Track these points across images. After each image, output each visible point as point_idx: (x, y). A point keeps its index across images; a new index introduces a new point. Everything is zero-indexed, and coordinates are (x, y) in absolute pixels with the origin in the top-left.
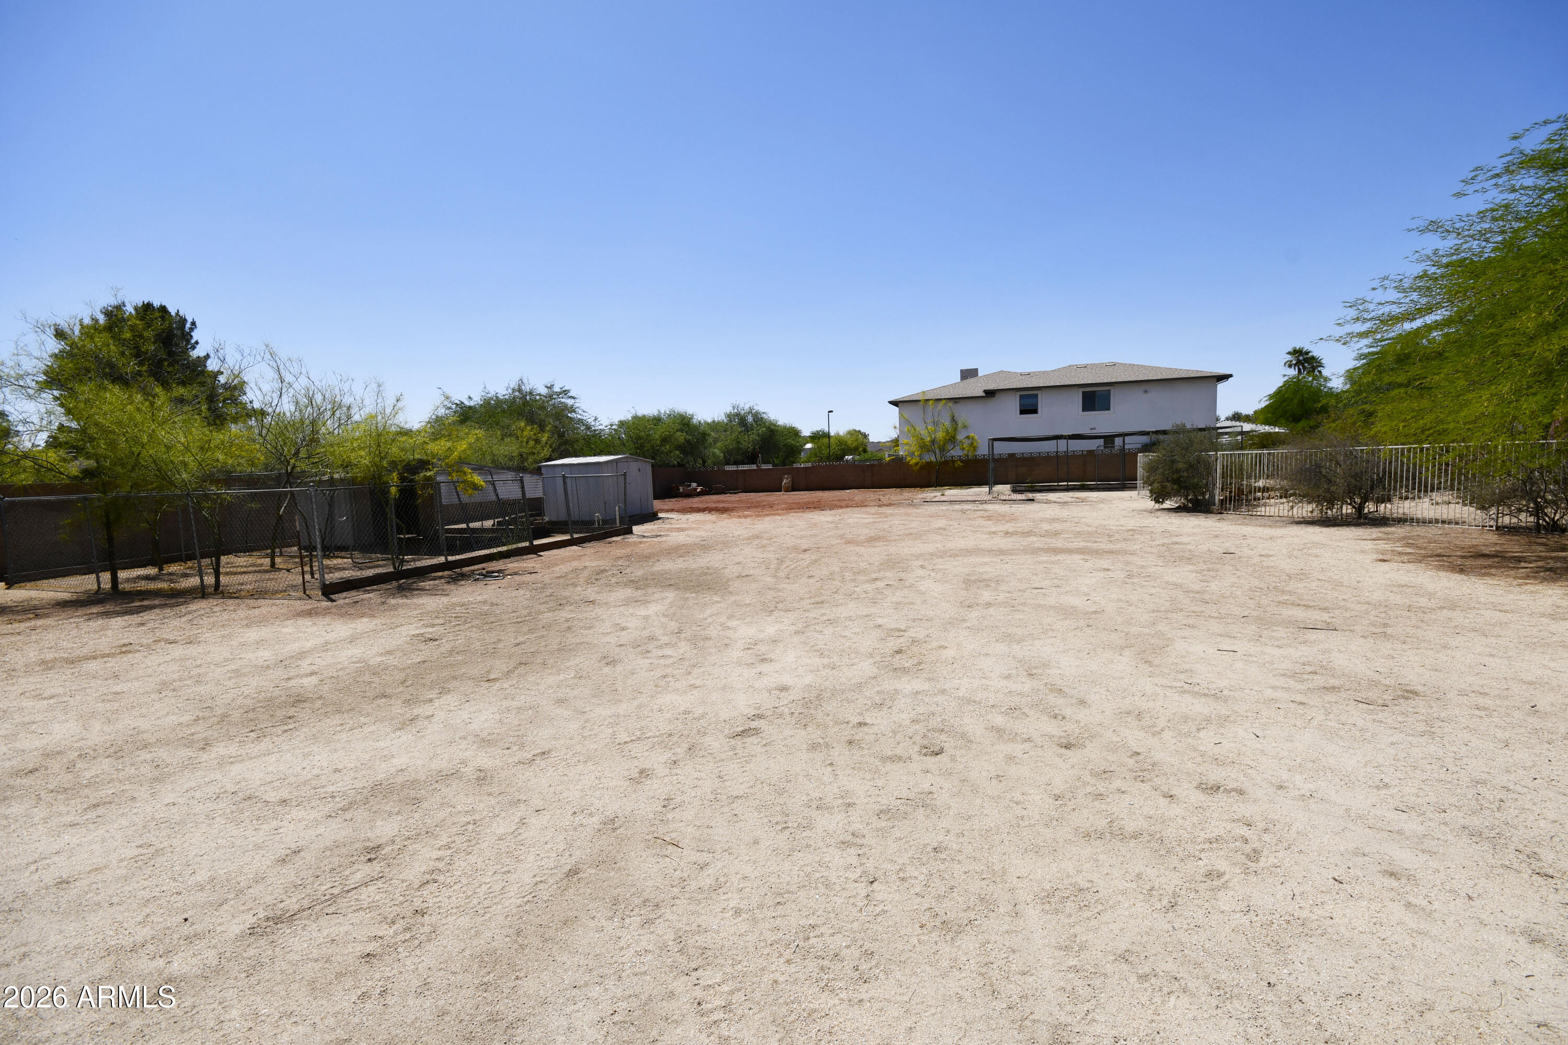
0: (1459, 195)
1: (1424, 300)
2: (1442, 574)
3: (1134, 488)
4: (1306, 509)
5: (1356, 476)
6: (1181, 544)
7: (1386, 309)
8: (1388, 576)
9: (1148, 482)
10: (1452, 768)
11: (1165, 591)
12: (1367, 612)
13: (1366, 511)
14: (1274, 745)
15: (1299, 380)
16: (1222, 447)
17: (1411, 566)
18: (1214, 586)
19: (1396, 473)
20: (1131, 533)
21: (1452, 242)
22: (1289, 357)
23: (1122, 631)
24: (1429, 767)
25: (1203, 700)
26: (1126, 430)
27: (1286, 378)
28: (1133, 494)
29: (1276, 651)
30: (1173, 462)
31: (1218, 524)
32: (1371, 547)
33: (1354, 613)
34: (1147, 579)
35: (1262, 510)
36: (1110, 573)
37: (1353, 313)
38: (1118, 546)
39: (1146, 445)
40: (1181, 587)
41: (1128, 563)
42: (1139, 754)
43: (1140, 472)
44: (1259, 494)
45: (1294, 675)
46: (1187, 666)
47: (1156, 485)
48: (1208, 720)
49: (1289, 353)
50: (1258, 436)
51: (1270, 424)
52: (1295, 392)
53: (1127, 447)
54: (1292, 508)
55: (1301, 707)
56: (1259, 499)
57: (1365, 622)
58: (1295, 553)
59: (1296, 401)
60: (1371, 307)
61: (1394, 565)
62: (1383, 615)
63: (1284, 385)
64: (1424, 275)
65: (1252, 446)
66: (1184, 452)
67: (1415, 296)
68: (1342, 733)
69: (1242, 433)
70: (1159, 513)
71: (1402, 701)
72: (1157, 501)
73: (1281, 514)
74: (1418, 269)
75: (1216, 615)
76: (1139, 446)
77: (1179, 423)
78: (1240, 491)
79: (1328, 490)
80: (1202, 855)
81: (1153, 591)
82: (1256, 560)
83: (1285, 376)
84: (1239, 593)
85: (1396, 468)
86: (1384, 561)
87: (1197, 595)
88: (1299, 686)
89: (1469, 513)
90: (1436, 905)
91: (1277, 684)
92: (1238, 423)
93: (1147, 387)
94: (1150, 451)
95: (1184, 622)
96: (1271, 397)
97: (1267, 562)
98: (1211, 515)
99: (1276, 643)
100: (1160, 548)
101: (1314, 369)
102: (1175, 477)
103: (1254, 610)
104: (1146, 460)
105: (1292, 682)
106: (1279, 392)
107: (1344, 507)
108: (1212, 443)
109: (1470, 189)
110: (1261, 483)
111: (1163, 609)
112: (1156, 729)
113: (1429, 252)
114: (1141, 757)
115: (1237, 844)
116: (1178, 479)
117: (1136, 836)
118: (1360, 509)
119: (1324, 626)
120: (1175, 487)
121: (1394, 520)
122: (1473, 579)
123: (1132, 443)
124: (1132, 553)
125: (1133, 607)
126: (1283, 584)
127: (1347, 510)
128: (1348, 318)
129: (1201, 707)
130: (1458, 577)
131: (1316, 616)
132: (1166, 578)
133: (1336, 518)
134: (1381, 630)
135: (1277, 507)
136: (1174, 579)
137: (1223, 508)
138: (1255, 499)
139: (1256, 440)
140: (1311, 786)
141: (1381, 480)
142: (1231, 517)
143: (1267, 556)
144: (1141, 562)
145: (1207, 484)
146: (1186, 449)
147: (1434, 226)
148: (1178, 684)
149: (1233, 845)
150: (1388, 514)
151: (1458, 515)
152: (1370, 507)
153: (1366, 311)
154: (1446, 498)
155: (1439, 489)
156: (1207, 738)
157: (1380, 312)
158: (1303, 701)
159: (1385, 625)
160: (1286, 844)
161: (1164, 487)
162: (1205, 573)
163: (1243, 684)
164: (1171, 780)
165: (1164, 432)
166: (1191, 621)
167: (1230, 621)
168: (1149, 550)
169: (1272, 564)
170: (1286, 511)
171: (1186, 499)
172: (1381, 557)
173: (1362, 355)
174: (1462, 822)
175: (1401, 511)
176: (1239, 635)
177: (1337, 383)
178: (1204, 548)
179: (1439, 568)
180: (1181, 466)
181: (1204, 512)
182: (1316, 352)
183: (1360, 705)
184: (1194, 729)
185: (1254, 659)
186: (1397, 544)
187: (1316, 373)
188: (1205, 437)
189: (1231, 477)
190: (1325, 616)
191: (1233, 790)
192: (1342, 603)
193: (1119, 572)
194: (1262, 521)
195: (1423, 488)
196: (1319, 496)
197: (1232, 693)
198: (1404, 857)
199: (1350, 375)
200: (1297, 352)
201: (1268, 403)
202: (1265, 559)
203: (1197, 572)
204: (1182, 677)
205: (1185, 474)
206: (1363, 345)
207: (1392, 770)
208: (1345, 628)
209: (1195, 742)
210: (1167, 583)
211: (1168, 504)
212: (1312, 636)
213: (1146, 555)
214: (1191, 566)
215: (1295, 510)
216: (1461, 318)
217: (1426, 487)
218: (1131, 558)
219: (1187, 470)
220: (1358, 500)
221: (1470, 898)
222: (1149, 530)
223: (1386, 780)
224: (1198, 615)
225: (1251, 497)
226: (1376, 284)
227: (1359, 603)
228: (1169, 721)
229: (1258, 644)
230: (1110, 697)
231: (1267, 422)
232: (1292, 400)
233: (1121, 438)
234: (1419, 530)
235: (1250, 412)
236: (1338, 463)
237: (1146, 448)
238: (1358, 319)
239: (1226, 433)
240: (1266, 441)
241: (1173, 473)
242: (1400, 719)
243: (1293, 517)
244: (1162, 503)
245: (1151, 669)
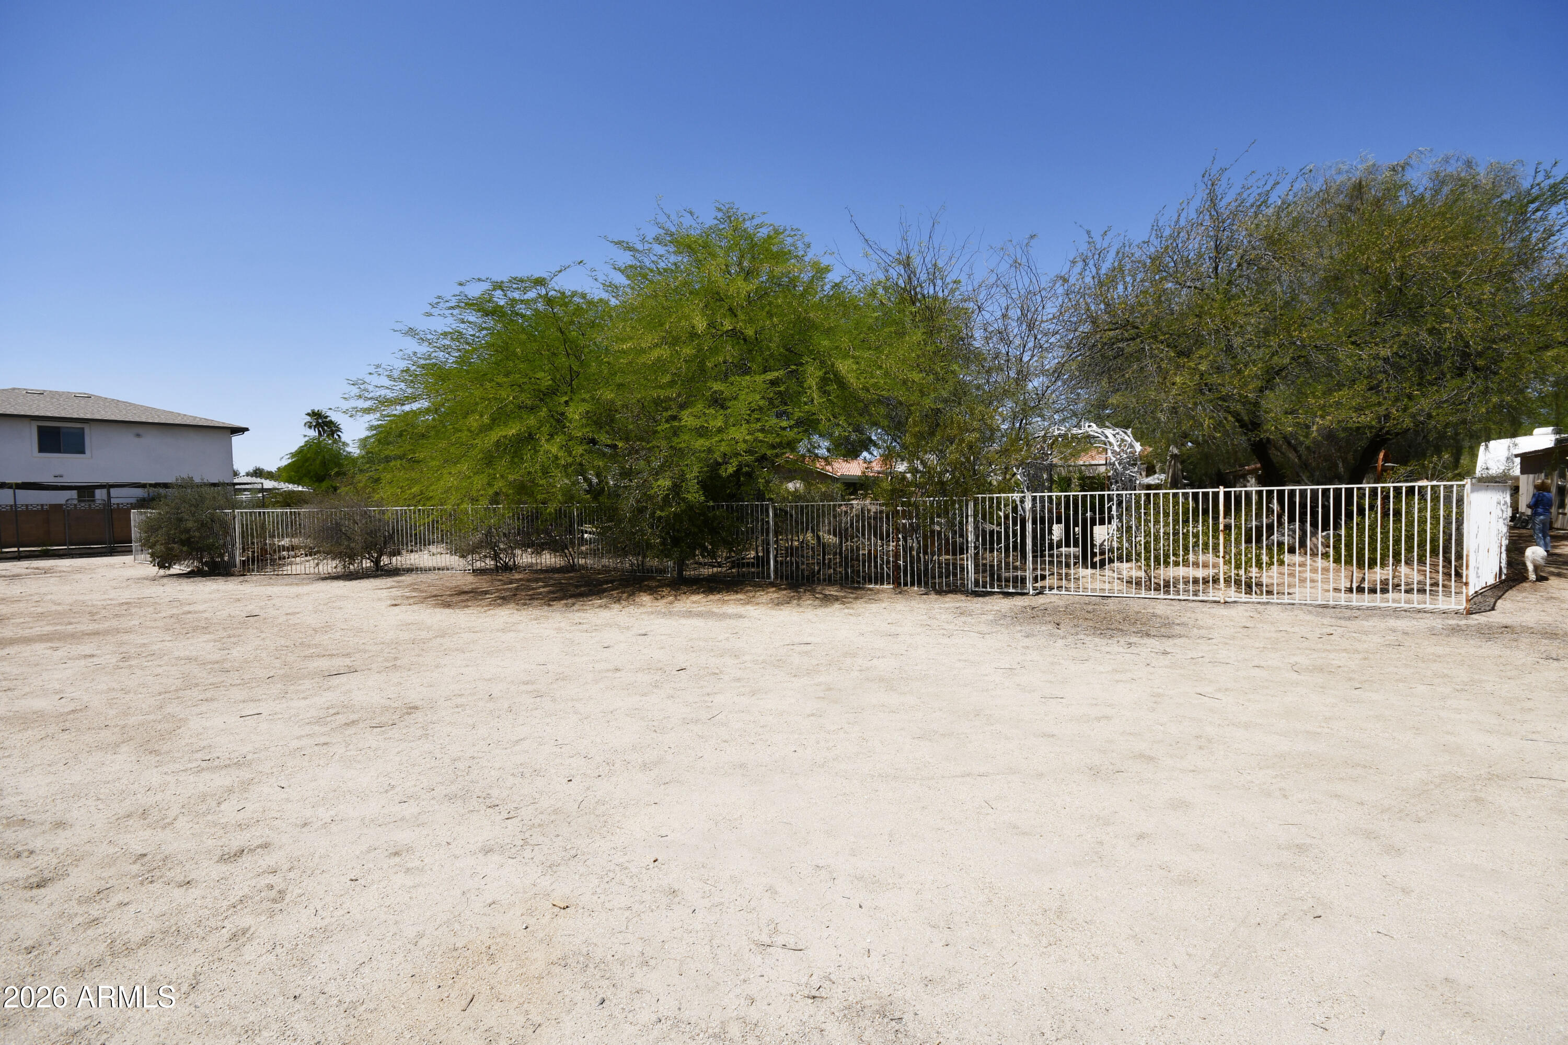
0: (429, 315)
1: (410, 391)
2: (438, 610)
3: (129, 552)
4: (330, 566)
5: (370, 534)
6: (196, 612)
7: (383, 392)
8: (398, 618)
9: (147, 544)
10: (439, 756)
11: (175, 668)
12: (382, 651)
13: (382, 563)
14: (299, 789)
15: (319, 442)
16: (239, 505)
17: (415, 607)
18: (236, 653)
19: (402, 530)
20: (125, 607)
21: (423, 349)
22: (308, 419)
23: (117, 726)
24: (424, 761)
25: (223, 772)
26: (111, 481)
27: (307, 439)
28: (128, 559)
29: (303, 703)
30: (180, 520)
31: (241, 587)
32: (386, 594)
33: (371, 654)
34: (149, 658)
35: (288, 569)
36: (95, 659)
37: (355, 391)
38: (106, 625)
39: (143, 500)
40: (196, 660)
41: (121, 644)
42: (145, 855)
43: (135, 533)
44: (285, 553)
45: (319, 721)
46: (205, 743)
47: (158, 547)
48: (230, 791)
49: (308, 414)
50: (281, 494)
51: (293, 482)
52: (317, 453)
53: (113, 501)
54: (317, 565)
55: (325, 747)
56: (284, 558)
57: (380, 659)
58: (320, 608)
59: (318, 462)
60: (371, 388)
61: (403, 608)
62: (394, 651)
63: (306, 445)
64: (407, 371)
65: (274, 505)
66: (193, 509)
67: (403, 385)
68: (359, 758)
69: (262, 490)
70: (165, 580)
71: (406, 717)
72: (162, 566)
73: (307, 572)
74: (403, 365)
75: (239, 682)
76: (133, 501)
77: (185, 476)
78: (264, 551)
79: (348, 547)
80: (226, 923)
81: (159, 670)
82: (282, 619)
83: (305, 436)
84: (264, 655)
85: (402, 526)
86: (396, 605)
87: (216, 666)
88: (324, 729)
89: (454, 560)
90: (426, 861)
91: (303, 733)
92: (258, 480)
93: (140, 430)
94: (148, 508)
95: (200, 697)
96: (293, 455)
97: (294, 620)
98: (232, 578)
99: (302, 696)
100: (166, 620)
101: (332, 433)
102: (183, 537)
103: (280, 669)
104: (143, 517)
105: (317, 728)
106: (300, 451)
107: (364, 562)
108: (228, 500)
109: (435, 311)
110: (285, 542)
111: (173, 688)
112: (167, 821)
113: (410, 352)
114: (149, 857)
115: (262, 894)
116: (189, 539)
117: (144, 943)
118: (377, 562)
119: (346, 670)
120: (185, 549)
121: (404, 570)
122: (457, 611)
123: (120, 497)
124: (127, 631)
125: (131, 695)
126: (310, 638)
127: (367, 564)
128: (353, 395)
129: (221, 780)
130: (447, 611)
131: (339, 663)
132: (177, 654)
133: (357, 572)
134: (391, 664)
135: (303, 565)
136: (187, 653)
137: (246, 569)
138: (280, 558)
139: (280, 499)
140: (332, 813)
141: (391, 537)
142: (255, 578)
143: (294, 614)
144: (140, 640)
145: (224, 545)
146: (196, 506)
147: (411, 332)
148: (194, 765)
149: (258, 898)
150: (399, 566)
151: (448, 563)
152: (385, 560)
153: (366, 390)
154: (439, 550)
155: (433, 542)
156: (229, 811)
157: (378, 394)
158: (326, 741)
159: (396, 659)
160: (309, 872)
161: (168, 549)
162: (225, 640)
163: (267, 743)
164: (187, 866)
165: (166, 486)
166: (209, 695)
167: (254, 685)
168: (153, 624)
169: (299, 621)
170: (312, 569)
171: (200, 561)
172: (394, 602)
173: (372, 426)
174: (444, 792)
175: (408, 562)
176: (264, 697)
177: (354, 450)
178: (225, 614)
179: (436, 605)
180: (190, 524)
181: (223, 576)
182: (334, 417)
183: (375, 730)
184: (214, 804)
185: (280, 716)
186: (406, 590)
187: (335, 436)
188: (218, 493)
189: (253, 537)
190: (347, 661)
191: (258, 847)
192: (362, 647)
193: (108, 657)
194: (287, 578)
195: (421, 542)
196: (341, 553)
197: (256, 756)
198: (403, 836)
199: (364, 442)
200: (316, 415)
201: (290, 461)
202: (291, 617)
203: (215, 641)
204: (199, 755)
205: (197, 534)
206: (373, 419)
207: (397, 773)
208: (364, 668)
209: (216, 817)
210: (178, 658)
211: (176, 569)
212: (336, 681)
213: (148, 631)
214: (207, 636)
215: (321, 566)
216: (436, 410)
217: (425, 541)
218: (125, 637)
219: (198, 529)
220: (375, 555)
221: (448, 843)
222: (152, 600)
223: (393, 783)
224: (216, 686)
225: (276, 557)
226: (372, 369)
227: (376, 644)
228: (183, 807)
229: (284, 700)
230: (101, 806)
231: (290, 481)
232: (314, 460)
233: (105, 491)
234: (422, 577)
235: (273, 468)
236: (355, 522)
237: (142, 504)
238: (360, 397)
239: (245, 490)
240: (289, 500)
241: (181, 532)
242: (404, 732)
243: (319, 573)
244: (169, 568)
245: (158, 758)
